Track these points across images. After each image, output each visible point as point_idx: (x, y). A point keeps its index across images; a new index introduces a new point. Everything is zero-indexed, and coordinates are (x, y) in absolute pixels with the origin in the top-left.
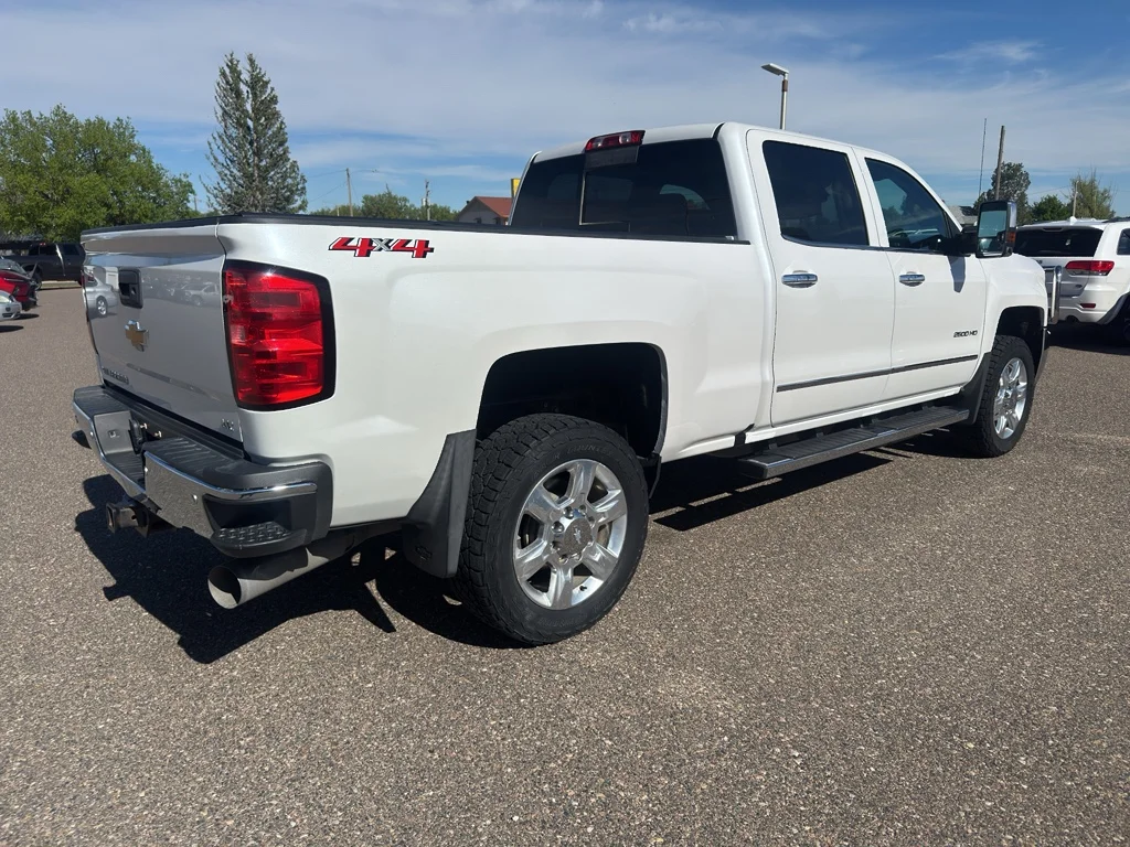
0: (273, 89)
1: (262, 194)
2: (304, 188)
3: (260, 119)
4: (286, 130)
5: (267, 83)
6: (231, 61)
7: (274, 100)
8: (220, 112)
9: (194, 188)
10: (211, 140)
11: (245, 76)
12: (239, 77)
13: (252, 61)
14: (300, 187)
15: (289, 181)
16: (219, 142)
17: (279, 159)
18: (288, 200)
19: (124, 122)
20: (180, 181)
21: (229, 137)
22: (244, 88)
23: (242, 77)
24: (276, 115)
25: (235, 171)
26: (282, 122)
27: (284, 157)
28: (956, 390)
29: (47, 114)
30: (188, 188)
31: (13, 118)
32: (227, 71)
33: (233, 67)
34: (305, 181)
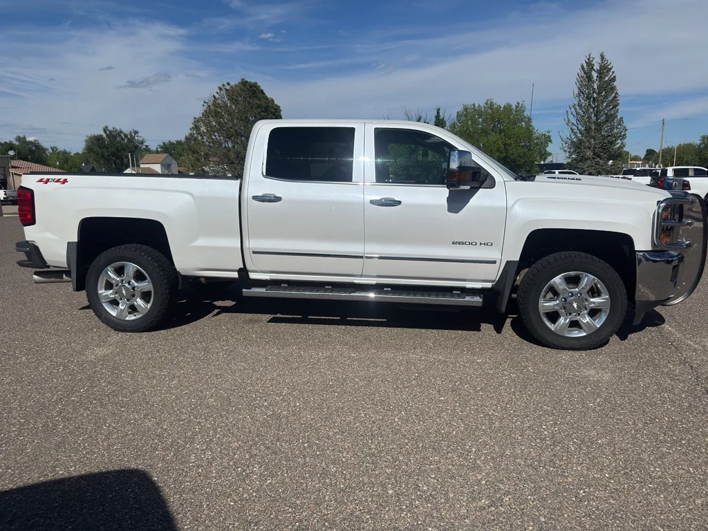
0: (613, 72)
1: (594, 140)
2: (625, 135)
3: (602, 93)
4: (618, 98)
5: (610, 69)
6: (589, 60)
7: (614, 79)
8: (576, 91)
9: (551, 138)
10: (568, 109)
11: (597, 67)
12: (592, 68)
13: (602, 57)
14: (622, 134)
15: (615, 131)
16: (573, 110)
17: (610, 117)
18: (612, 143)
19: (520, 104)
20: (545, 135)
21: (580, 106)
22: (595, 75)
23: (595, 68)
24: (613, 89)
25: (580, 127)
26: (616, 93)
27: (614, 116)
28: (489, 285)
29: (482, 105)
30: (548, 139)
31: (466, 109)
32: (585, 65)
33: (590, 63)
34: (626, 130)
